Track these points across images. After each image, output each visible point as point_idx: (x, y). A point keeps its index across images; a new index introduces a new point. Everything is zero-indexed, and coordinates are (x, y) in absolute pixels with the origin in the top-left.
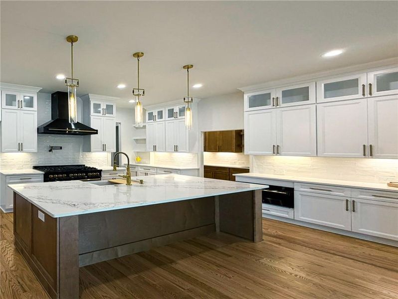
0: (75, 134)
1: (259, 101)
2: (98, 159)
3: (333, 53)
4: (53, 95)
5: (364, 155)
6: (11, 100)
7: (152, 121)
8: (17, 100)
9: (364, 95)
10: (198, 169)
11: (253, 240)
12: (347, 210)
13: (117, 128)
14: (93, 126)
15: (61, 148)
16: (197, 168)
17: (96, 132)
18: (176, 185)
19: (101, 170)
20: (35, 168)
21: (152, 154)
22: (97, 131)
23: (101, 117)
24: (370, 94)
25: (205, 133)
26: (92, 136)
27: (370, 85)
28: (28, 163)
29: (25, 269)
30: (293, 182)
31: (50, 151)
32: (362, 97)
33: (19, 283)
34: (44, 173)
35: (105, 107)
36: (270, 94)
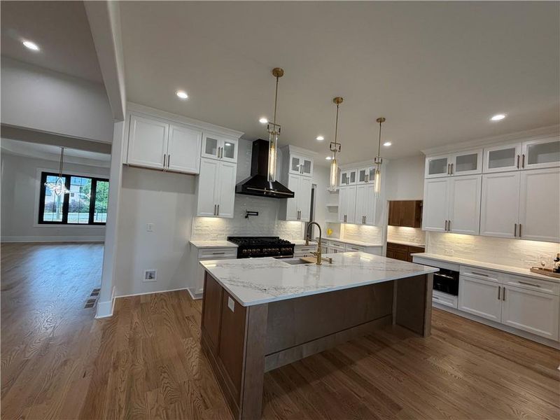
0: (272, 196)
1: (438, 167)
2: (292, 231)
3: (498, 118)
4: (254, 143)
5: (515, 235)
6: (211, 146)
7: (345, 184)
8: (218, 147)
9: (518, 167)
10: (382, 247)
11: (423, 335)
12: (499, 298)
13: (313, 190)
14: (290, 188)
15: (257, 214)
16: (381, 245)
17: (292, 195)
18: (361, 265)
19: (294, 245)
20: (230, 239)
21: (342, 226)
22: (293, 193)
23: (298, 176)
24: (523, 166)
25: (390, 202)
26: (289, 199)
27: (524, 156)
28: (223, 233)
29: (209, 377)
30: (459, 265)
31: (246, 217)
32: (517, 169)
33: (202, 396)
34: (237, 246)
35: (303, 164)
36: (446, 159)
